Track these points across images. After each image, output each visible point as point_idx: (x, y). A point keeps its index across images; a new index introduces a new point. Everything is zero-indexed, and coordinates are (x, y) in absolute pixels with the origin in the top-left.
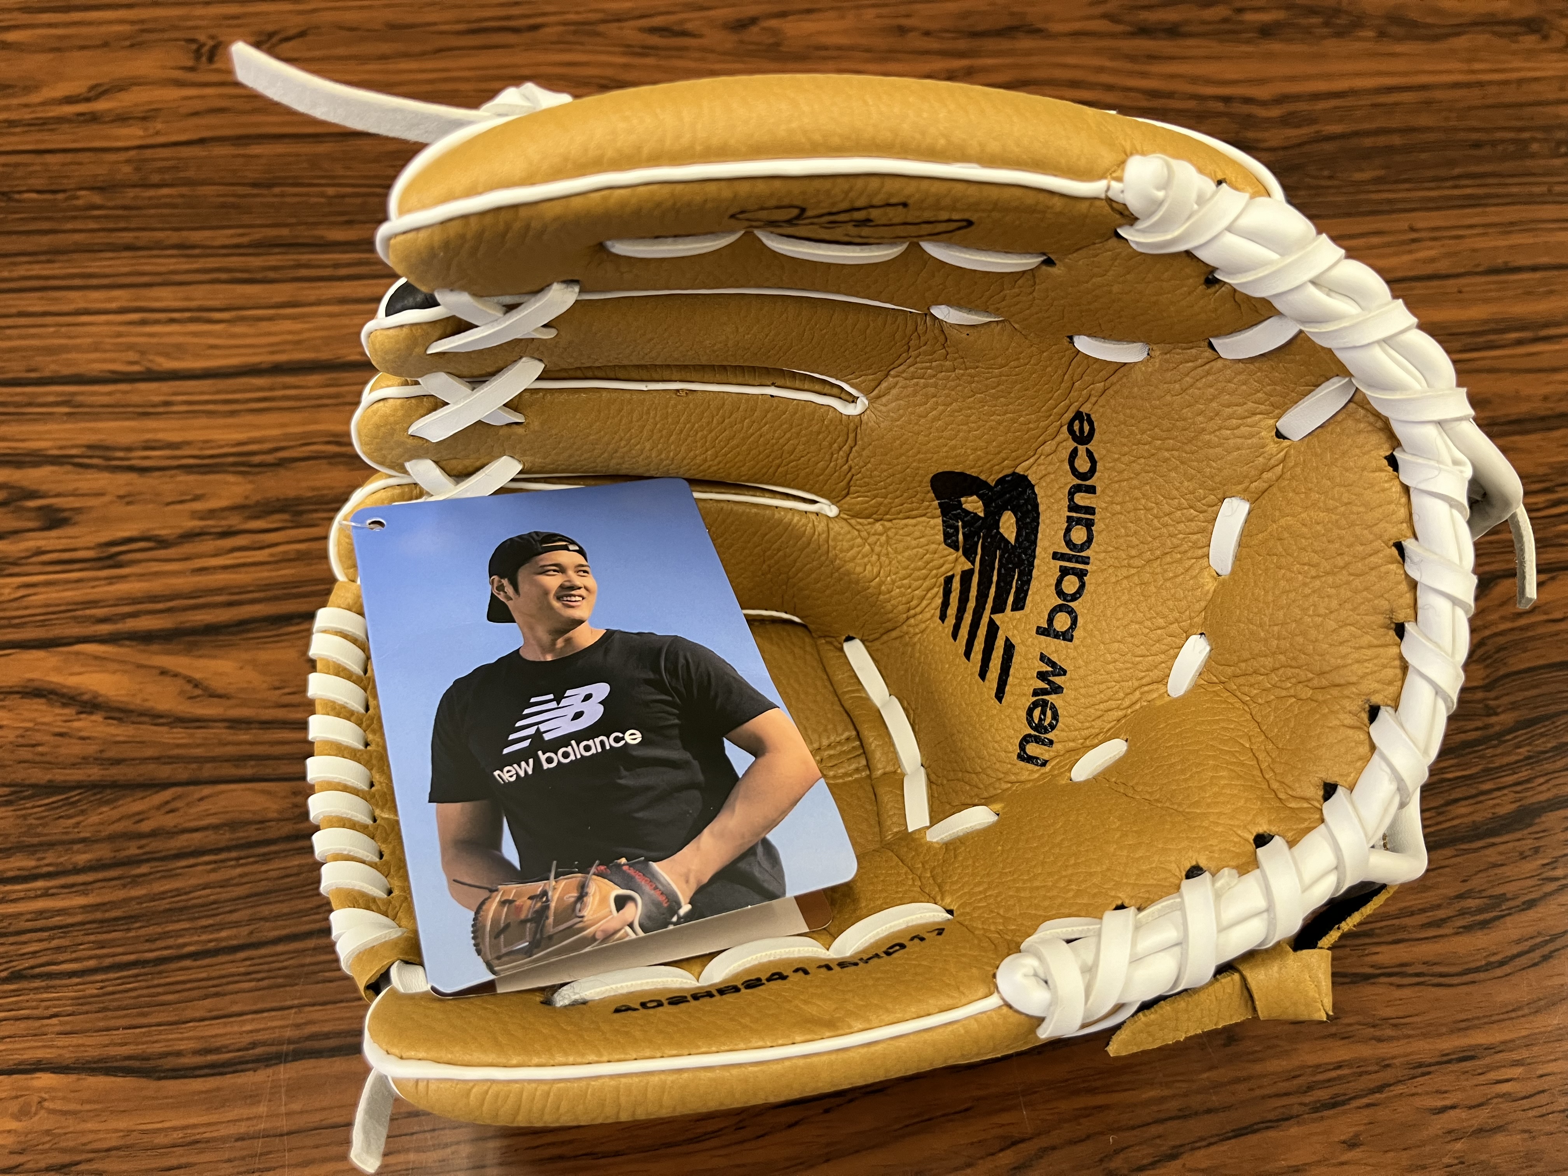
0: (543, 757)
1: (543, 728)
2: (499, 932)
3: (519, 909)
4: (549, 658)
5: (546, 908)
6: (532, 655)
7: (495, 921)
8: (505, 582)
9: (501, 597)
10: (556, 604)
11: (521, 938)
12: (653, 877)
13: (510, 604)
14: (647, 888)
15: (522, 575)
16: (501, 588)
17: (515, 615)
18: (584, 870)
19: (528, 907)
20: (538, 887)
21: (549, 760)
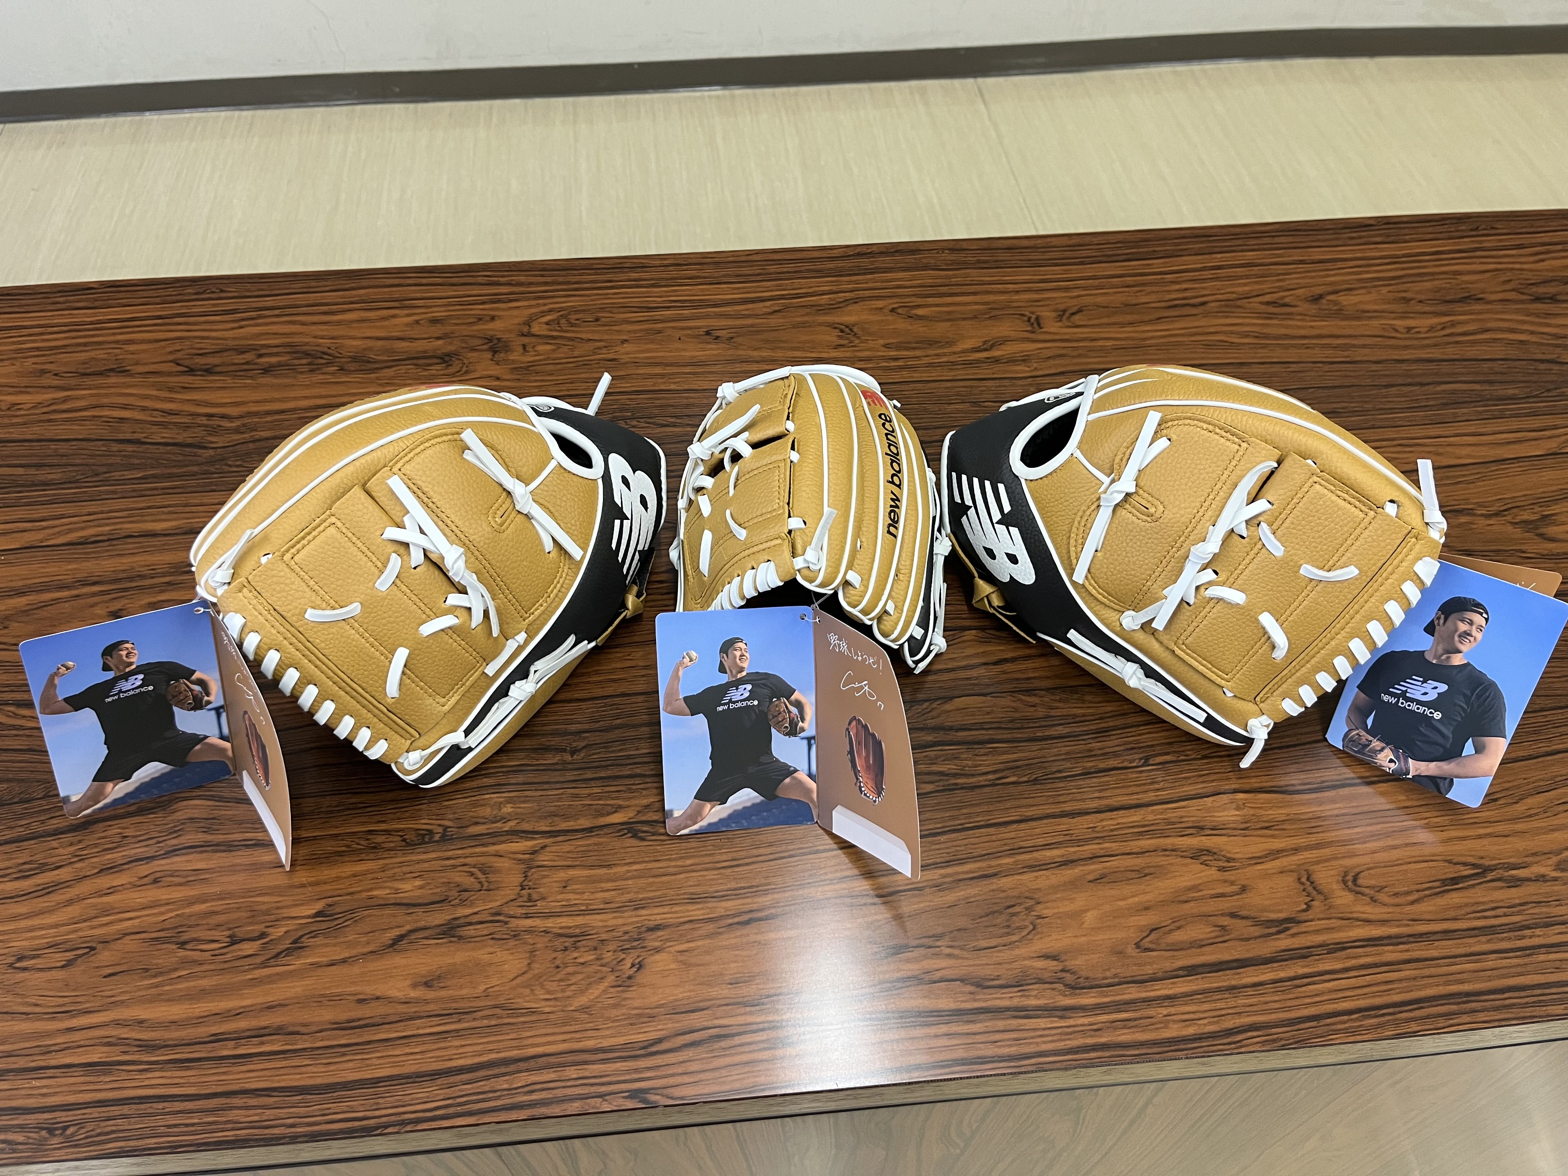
0: (1401, 700)
1: (1409, 690)
2: (1352, 740)
3: (1361, 740)
4: (1434, 662)
5: (1369, 745)
6: (1429, 657)
7: (1352, 737)
8: (1443, 616)
9: (1436, 623)
10: (1456, 638)
11: (1356, 747)
12: (1406, 762)
13: (1437, 627)
14: (1402, 763)
15: (1453, 617)
16: (1439, 618)
17: (1436, 634)
18: (1388, 744)
19: (1363, 741)
20: (1371, 738)
21: (1402, 703)
